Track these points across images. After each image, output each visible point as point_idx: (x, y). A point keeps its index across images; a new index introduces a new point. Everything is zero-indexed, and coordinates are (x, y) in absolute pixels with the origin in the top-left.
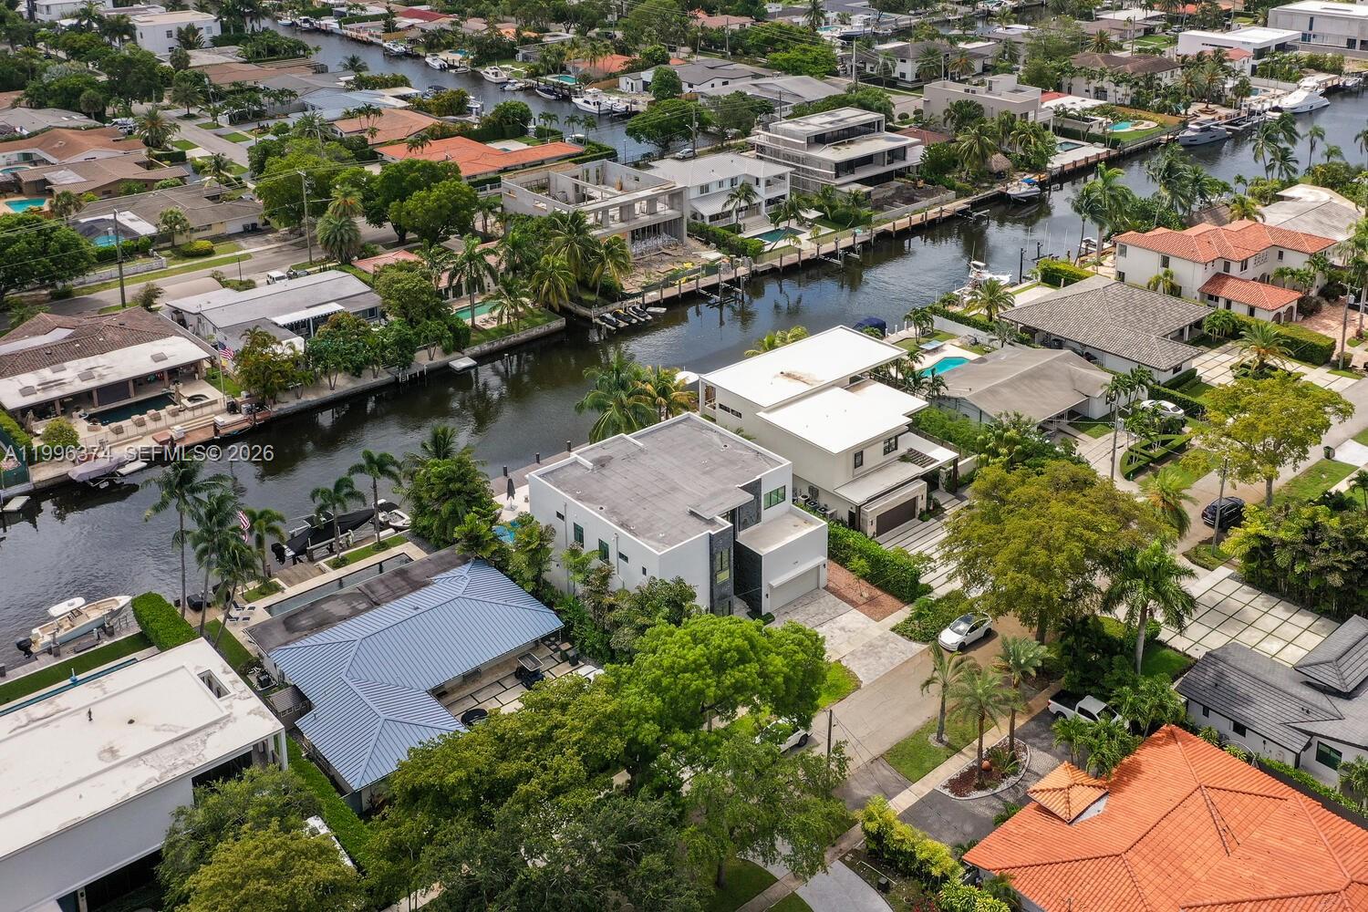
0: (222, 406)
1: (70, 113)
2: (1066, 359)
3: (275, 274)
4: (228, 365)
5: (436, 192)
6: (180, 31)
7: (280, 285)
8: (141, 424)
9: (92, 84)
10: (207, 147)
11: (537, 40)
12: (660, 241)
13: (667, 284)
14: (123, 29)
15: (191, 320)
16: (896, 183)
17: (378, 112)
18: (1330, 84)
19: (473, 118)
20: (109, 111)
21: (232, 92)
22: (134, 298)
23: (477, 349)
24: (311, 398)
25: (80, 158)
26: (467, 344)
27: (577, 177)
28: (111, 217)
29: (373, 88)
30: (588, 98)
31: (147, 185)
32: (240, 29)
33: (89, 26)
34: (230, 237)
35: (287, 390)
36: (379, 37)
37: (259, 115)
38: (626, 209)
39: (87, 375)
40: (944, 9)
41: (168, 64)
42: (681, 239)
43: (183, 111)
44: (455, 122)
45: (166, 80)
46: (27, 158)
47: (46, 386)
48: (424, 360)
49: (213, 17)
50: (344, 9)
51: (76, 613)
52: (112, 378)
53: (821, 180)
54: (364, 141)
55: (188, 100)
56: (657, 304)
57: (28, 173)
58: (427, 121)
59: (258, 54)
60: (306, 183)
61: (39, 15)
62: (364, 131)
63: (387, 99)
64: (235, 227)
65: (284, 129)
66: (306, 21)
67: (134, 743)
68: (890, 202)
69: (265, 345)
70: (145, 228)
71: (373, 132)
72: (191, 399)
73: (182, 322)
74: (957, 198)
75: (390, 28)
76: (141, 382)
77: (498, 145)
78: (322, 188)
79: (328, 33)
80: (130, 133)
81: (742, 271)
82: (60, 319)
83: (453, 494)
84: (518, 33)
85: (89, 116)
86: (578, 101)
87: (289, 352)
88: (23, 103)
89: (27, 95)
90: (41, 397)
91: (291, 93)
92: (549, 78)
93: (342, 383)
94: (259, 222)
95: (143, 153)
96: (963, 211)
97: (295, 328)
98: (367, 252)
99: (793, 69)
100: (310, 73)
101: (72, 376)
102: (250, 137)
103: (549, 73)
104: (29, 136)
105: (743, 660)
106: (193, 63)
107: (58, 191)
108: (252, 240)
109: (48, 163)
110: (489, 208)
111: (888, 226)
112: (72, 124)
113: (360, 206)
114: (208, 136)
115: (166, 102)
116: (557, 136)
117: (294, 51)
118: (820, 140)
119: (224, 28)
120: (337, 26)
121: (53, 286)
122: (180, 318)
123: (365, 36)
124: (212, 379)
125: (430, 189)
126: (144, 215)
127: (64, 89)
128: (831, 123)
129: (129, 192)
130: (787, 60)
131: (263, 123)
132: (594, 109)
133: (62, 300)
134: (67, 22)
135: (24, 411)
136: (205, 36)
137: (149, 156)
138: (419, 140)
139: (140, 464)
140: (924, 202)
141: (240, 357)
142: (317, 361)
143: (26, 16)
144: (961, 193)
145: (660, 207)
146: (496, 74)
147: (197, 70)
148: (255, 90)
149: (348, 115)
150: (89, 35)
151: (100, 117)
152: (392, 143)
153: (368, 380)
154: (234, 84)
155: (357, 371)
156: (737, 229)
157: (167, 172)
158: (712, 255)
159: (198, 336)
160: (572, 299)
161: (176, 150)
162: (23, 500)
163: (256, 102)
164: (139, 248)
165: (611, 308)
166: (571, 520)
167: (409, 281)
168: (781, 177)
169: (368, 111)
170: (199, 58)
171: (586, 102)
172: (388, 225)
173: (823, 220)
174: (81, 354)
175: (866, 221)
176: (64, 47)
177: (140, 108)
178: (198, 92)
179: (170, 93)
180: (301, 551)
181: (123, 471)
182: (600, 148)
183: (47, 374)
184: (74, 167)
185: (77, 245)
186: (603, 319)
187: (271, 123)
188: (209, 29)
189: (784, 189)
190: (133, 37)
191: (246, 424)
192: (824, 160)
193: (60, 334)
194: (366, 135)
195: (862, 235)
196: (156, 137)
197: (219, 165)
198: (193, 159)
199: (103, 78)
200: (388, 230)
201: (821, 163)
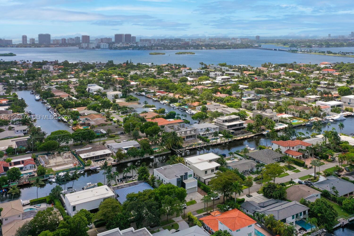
0: (113, 160)
1: (94, 111)
2: (252, 162)
3: (124, 141)
4: (115, 154)
5: (153, 127)
6: (115, 95)
7: (125, 142)
8: (101, 162)
9: (98, 106)
10: (116, 118)
11: (182, 98)
12: (192, 139)
13: (190, 146)
14: (105, 95)
15: (110, 147)
16: (242, 130)
17: (147, 112)
18: (348, 114)
19: (165, 114)
20: (101, 111)
21: (123, 108)
22: (102, 143)
23: (155, 155)
24: (127, 160)
25: (95, 119)
26: (153, 154)
27: (179, 126)
28: (100, 130)
29: (148, 108)
30: (189, 111)
31: (106, 125)
32: (126, 95)
33: (99, 94)
34: (118, 134)
35: (123, 159)
36: (152, 97)
37: (127, 112)
38: (186, 132)
39: (94, 154)
40: (273, 94)
41: (112, 102)
42: (196, 139)
43: (113, 111)
44: (162, 115)
45: (111, 105)
46: (86, 119)
47: (88, 155)
48: (146, 156)
49: (121, 93)
50: (146, 91)
51: (90, 185)
52: (97, 155)
53: (224, 129)
54: (144, 118)
55: (114, 109)
56: (188, 150)
57: (87, 122)
58: (156, 114)
59: (129, 100)
60: (131, 125)
61: (90, 91)
62: (144, 116)
63: (150, 110)
64: (119, 133)
65: (130, 115)
66: (139, 93)
67: (96, 194)
68: (238, 134)
69: (121, 151)
70: (104, 132)
71: (146, 116)
72: (108, 159)
73: (109, 148)
74: (253, 134)
75: (155, 95)
76: (101, 156)
77: (168, 120)
78: (134, 126)
79: (143, 95)
80: (104, 115)
81: (205, 145)
82: (90, 146)
83: (143, 172)
84: (179, 97)
85: (97, 112)
86: (187, 111)
87: (124, 152)
88: (86, 109)
89: (87, 108)
90: (87, 157)
91: (133, 108)
92: (183, 107)
93: (132, 159)
94: (123, 132)
95: (106, 119)
96: (253, 137)
97: (126, 149)
98: (140, 137)
99: (231, 106)
100: (137, 104)
101: (91, 154)
102: (124, 116)
103: (183, 106)
104: (87, 115)
105: (171, 188)
106: (116, 102)
107: (91, 125)
108: (122, 135)
109: (90, 120)
110: (162, 131)
111: (236, 139)
112: (94, 113)
113: (139, 129)
114: (117, 116)
115: (111, 109)
116: (180, 118)
117: (135, 100)
118: (226, 121)
119: (123, 95)
120: (145, 94)
121: (89, 141)
122: (108, 147)
123: (150, 96)
124: (112, 156)
125: (152, 127)
126: (104, 130)
127: (94, 107)
128: (229, 118)
129: (103, 126)
130: (230, 105)
131: (127, 114)
132: (190, 113)
133: (91, 143)
134: (95, 93)
135: (84, 159)
136: (119, 96)
137: (107, 119)
138: (153, 118)
139: (100, 168)
140: (246, 134)
141: (116, 153)
142: (128, 154)
143: (88, 91)
144: (254, 133)
145: (192, 132)
146: (173, 105)
147: (117, 103)
148: (127, 107)
149: (143, 113)
150: (99, 96)
151: (99, 112)
152: (149, 119)
153: (136, 158)
154: (123, 106)
155: (134, 157)
156: (207, 137)
157: (109, 122)
158: (201, 142)
159: (111, 150)
160: (172, 147)
161: (111, 118)
162: (83, 172)
163: (126, 110)
164: (103, 135)
165: (180, 150)
166: (159, 176)
167: (145, 142)
168: (217, 128)
169: (146, 112)
170: (118, 101)
171: (188, 112)
172: (145, 133)
173: (224, 137)
174: (93, 151)
175: (231, 137)
176: (94, 98)
177: (106, 110)
178: (117, 107)
179: (112, 108)
180: (121, 181)
181: (97, 169)
182: (187, 121)
183: (88, 154)
184: (94, 121)
185: (94, 134)
186: (178, 151)
187: (128, 114)
188: (120, 95)
189: (218, 130)
190: (106, 97)
191: (116, 164)
192: (226, 125)
193: (90, 148)
194: (144, 117)
195: (230, 140)
196: (108, 116)
197: (118, 121)
198: (114, 120)
199: (100, 104)
200: (144, 134)
201: (225, 126)
